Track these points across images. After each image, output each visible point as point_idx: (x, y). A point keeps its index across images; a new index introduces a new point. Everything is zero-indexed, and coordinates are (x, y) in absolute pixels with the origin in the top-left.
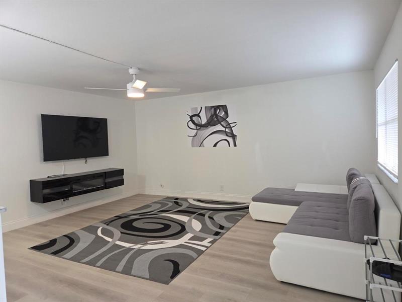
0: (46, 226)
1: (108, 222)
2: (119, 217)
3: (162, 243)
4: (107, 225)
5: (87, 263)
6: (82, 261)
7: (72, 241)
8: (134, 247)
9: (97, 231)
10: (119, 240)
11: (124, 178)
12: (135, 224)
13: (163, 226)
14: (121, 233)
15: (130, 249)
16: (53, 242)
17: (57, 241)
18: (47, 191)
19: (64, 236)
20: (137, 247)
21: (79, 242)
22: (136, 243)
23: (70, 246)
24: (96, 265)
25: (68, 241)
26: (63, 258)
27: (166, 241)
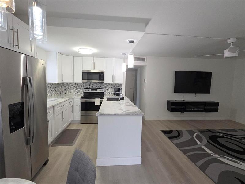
0: (171, 122)
1: (202, 132)
2: (210, 131)
3: (237, 162)
4: (201, 133)
5: (182, 150)
6: (180, 148)
7: (179, 134)
8: (212, 155)
9: (193, 135)
10: (204, 146)
11: (219, 108)
12: (219, 139)
13: (243, 150)
14: (208, 142)
15: (209, 155)
16: (171, 132)
17: (173, 132)
18: (173, 107)
19: (177, 131)
20: (216, 156)
21: (182, 137)
22: (216, 153)
23: (177, 137)
24: (186, 154)
25: (177, 134)
26: (172, 142)
27: (242, 163)
